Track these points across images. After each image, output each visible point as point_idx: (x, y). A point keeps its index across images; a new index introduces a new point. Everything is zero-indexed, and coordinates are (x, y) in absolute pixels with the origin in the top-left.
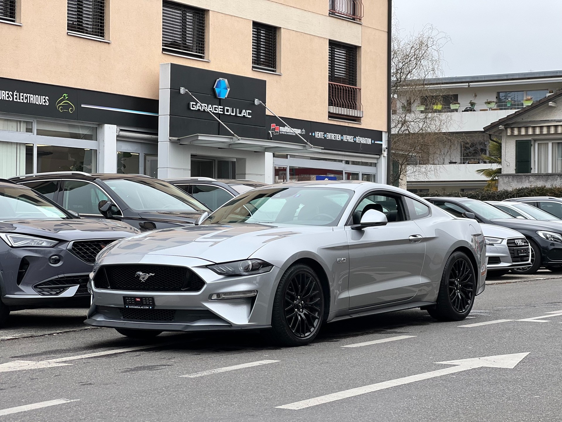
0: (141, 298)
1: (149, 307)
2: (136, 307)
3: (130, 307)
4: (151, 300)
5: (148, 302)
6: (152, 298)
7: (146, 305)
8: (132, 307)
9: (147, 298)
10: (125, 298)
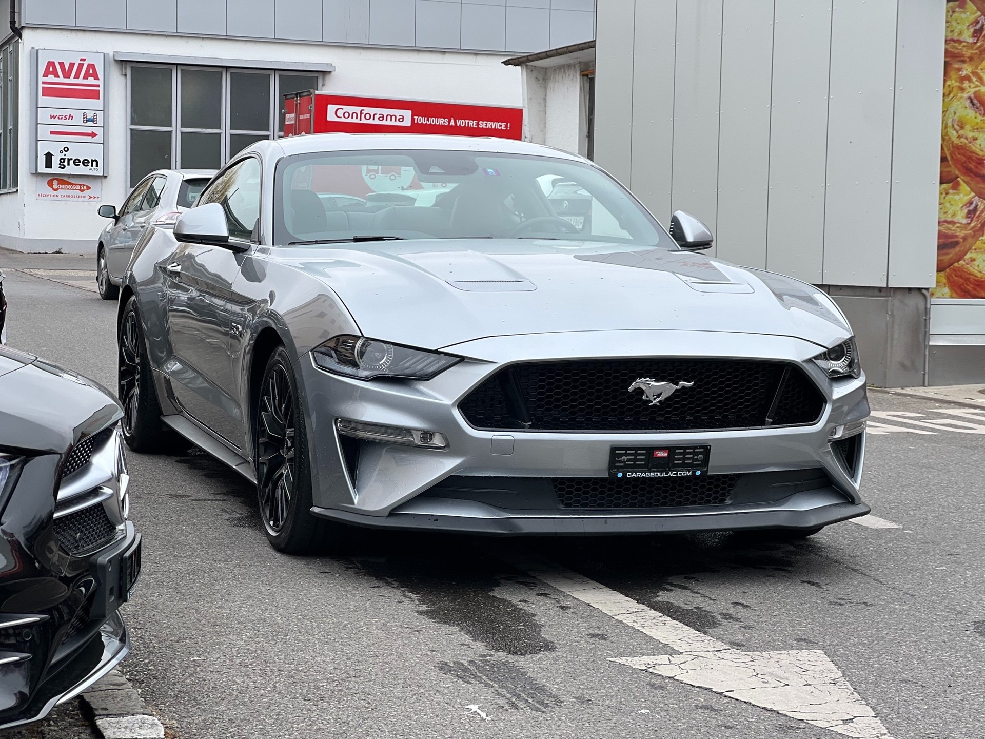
0: (671, 449)
1: (694, 473)
2: (651, 475)
3: (629, 475)
4: (700, 453)
5: (689, 459)
6: (706, 448)
7: (684, 466)
8: (639, 475)
9: (689, 448)
10: (615, 451)
